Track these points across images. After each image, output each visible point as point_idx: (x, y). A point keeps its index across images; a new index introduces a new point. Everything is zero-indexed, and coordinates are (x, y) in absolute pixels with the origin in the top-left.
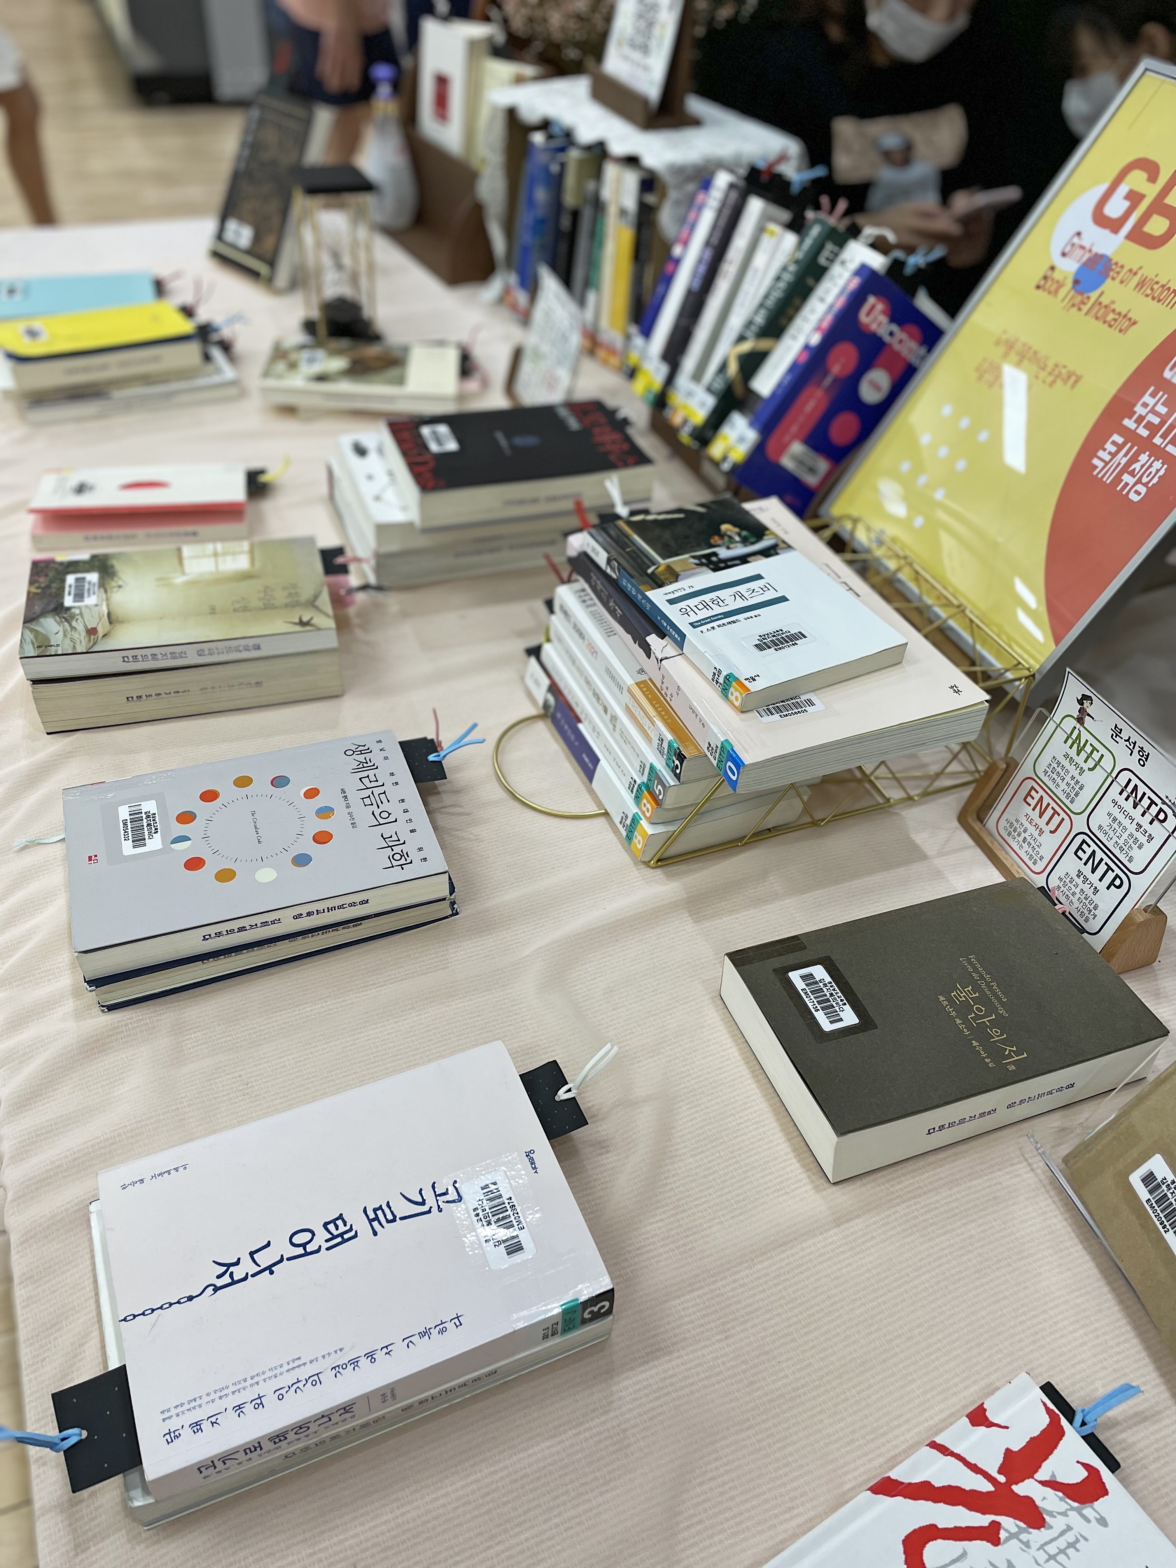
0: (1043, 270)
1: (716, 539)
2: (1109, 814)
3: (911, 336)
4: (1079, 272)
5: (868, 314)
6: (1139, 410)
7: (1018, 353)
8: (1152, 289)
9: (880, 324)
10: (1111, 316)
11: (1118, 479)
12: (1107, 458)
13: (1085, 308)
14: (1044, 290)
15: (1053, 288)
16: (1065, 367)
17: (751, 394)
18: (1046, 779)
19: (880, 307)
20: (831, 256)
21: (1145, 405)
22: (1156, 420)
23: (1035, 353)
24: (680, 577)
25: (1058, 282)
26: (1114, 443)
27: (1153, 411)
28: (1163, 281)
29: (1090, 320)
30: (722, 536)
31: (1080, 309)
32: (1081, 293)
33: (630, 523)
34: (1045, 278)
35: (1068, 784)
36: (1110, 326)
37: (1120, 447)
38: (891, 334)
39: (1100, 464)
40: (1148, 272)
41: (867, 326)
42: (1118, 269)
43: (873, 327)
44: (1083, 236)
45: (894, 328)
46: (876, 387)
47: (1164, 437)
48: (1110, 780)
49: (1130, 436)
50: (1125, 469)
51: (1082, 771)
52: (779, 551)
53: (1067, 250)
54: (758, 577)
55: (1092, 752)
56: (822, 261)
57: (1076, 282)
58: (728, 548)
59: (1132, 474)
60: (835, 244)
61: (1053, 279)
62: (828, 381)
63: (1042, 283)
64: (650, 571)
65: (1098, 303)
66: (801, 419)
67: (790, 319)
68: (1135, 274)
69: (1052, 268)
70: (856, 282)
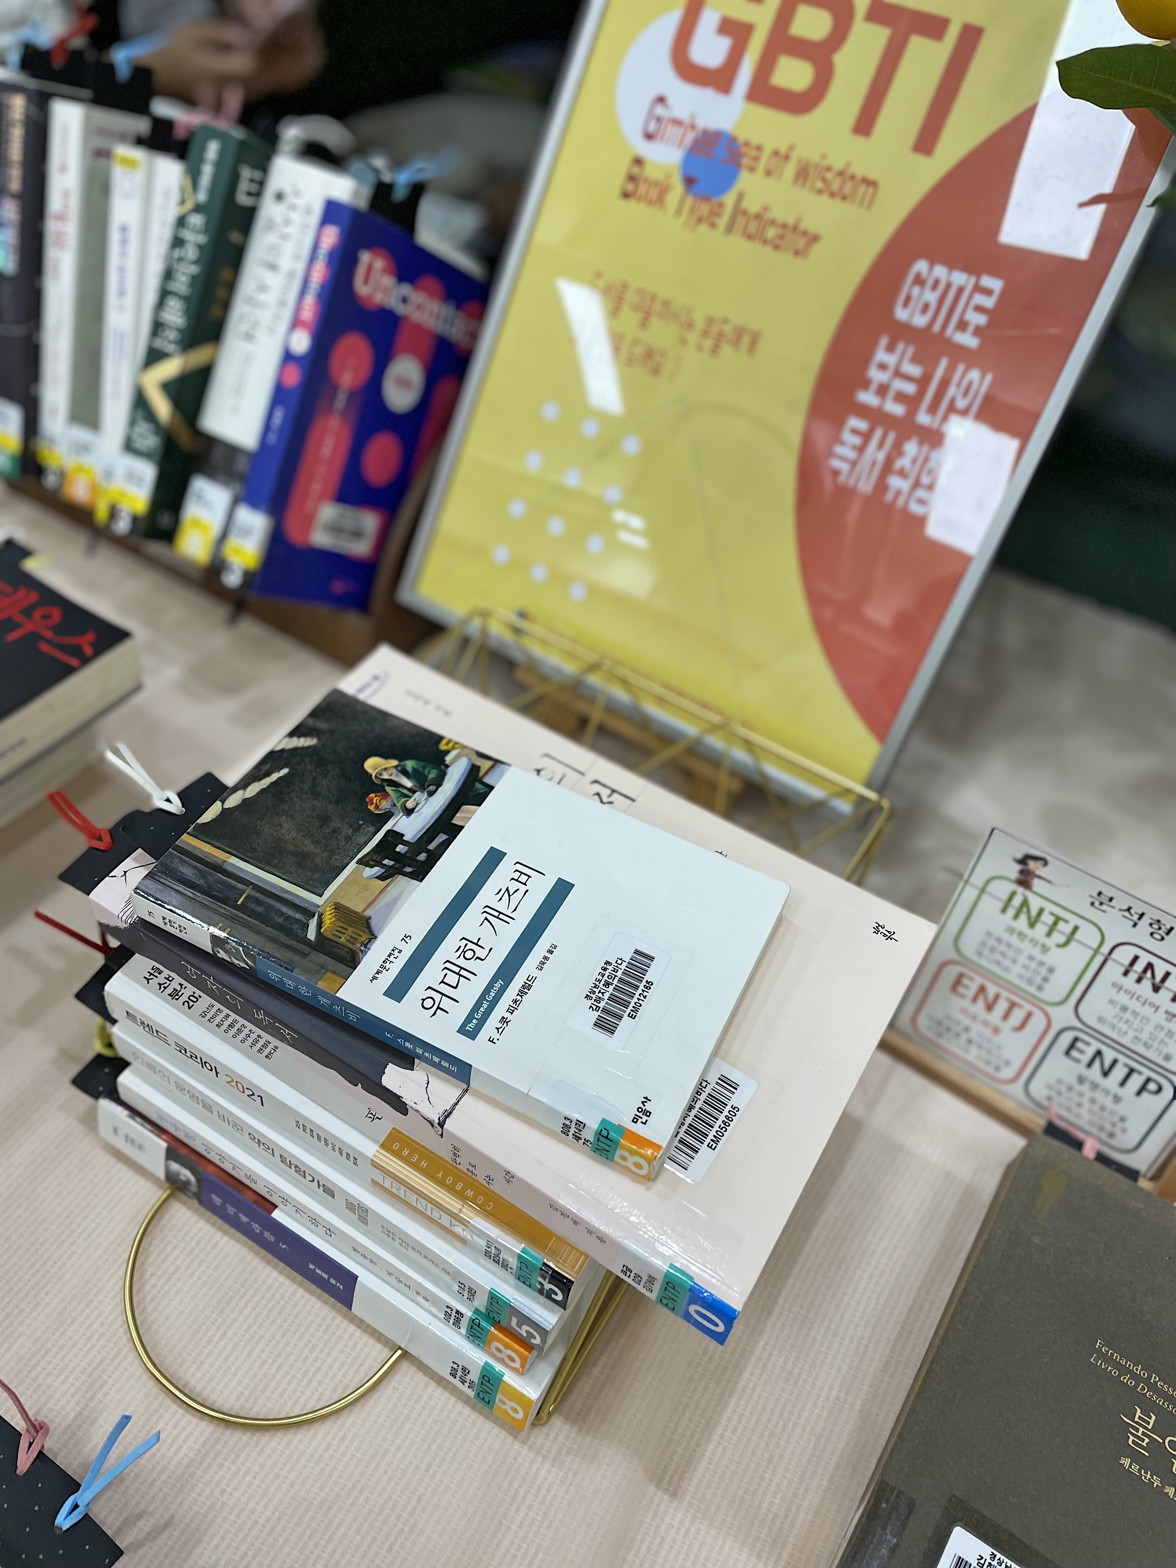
0: (623, 167)
1: (377, 803)
2: (1111, 1002)
3: (431, 294)
4: (687, 162)
5: (366, 280)
6: (876, 375)
7: (636, 308)
8: (824, 180)
9: (386, 291)
10: (771, 233)
11: (881, 486)
12: (852, 455)
13: (722, 222)
14: (640, 199)
15: (654, 193)
16: (725, 321)
17: (210, 442)
18: (983, 962)
19: (379, 264)
20: (254, 188)
21: (883, 367)
22: (910, 388)
23: (666, 303)
24: (374, 923)
25: (657, 184)
26: (855, 431)
27: (898, 374)
28: (838, 165)
29: (737, 242)
30: (380, 787)
31: (713, 225)
32: (705, 198)
33: (206, 832)
34: (632, 178)
35: (1025, 967)
36: (777, 247)
37: (867, 437)
38: (404, 300)
39: (844, 467)
40: (807, 151)
41: (369, 299)
42: (754, 153)
43: (379, 298)
44: (671, 100)
45: (406, 289)
46: (404, 383)
47: (933, 409)
48: (1099, 959)
49: (876, 417)
50: (888, 467)
51: (1045, 949)
52: (488, 780)
53: (652, 127)
54: (494, 858)
55: (1055, 924)
56: (243, 199)
57: (689, 181)
58: (409, 812)
59: (902, 474)
60: (254, 167)
61: (646, 180)
62: (341, 401)
63: (630, 187)
64: (311, 935)
65: (739, 211)
66: (321, 470)
67: (226, 305)
68: (787, 158)
69: (638, 161)
70: (331, 236)
